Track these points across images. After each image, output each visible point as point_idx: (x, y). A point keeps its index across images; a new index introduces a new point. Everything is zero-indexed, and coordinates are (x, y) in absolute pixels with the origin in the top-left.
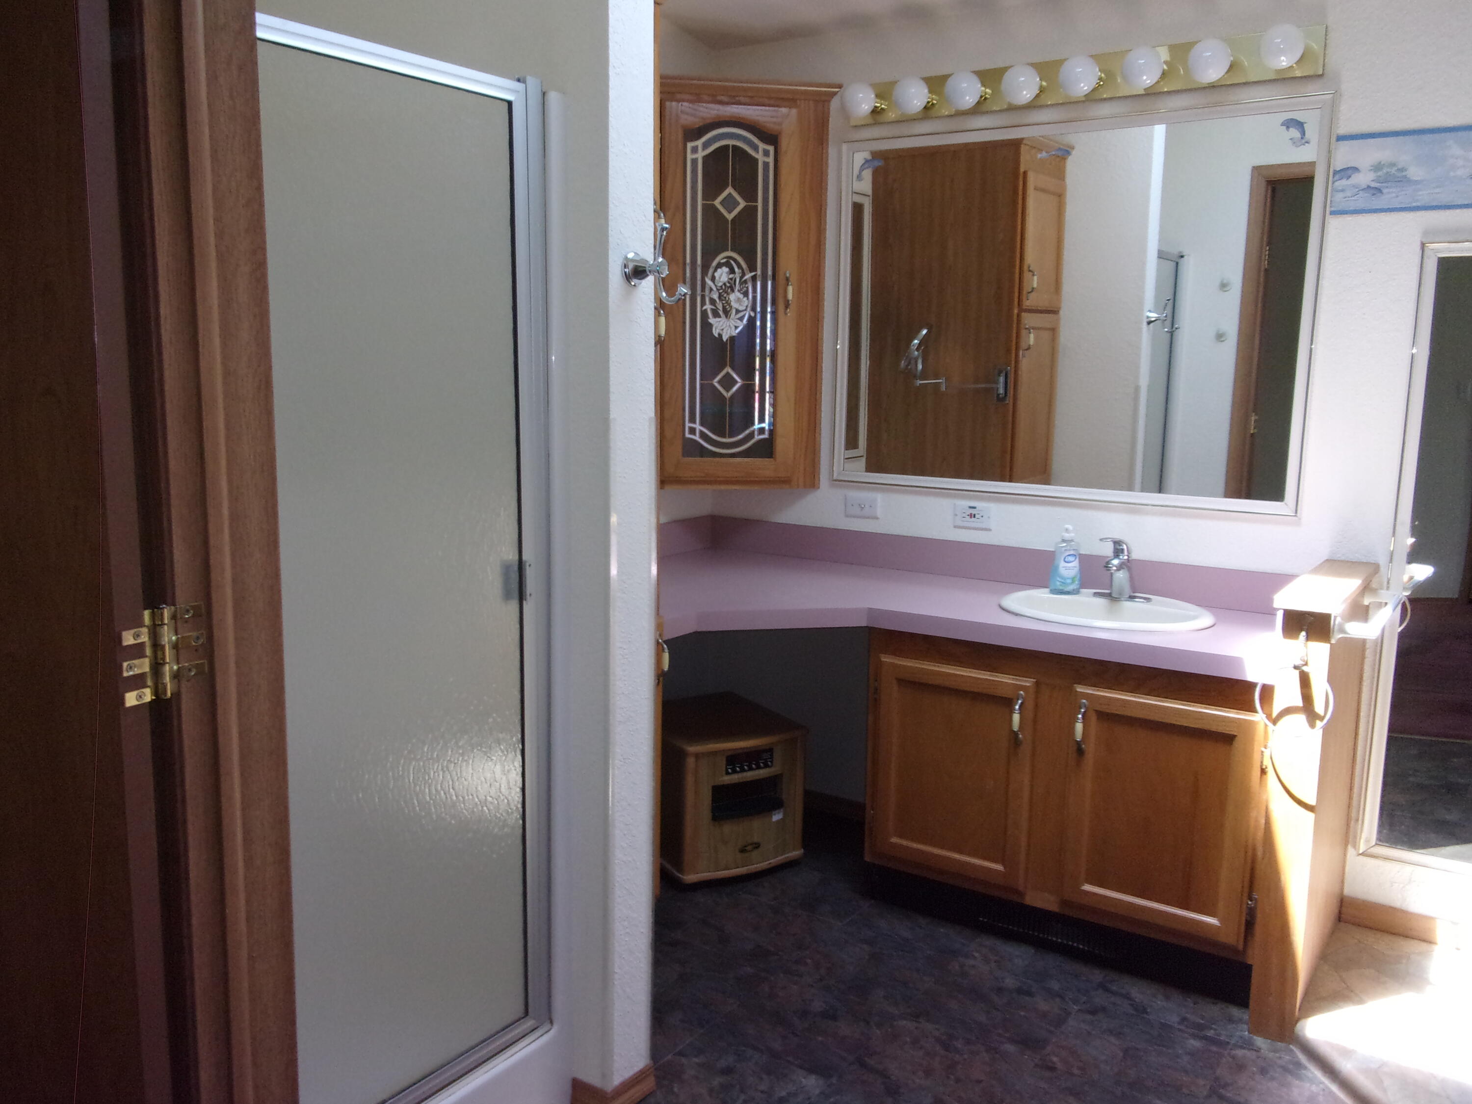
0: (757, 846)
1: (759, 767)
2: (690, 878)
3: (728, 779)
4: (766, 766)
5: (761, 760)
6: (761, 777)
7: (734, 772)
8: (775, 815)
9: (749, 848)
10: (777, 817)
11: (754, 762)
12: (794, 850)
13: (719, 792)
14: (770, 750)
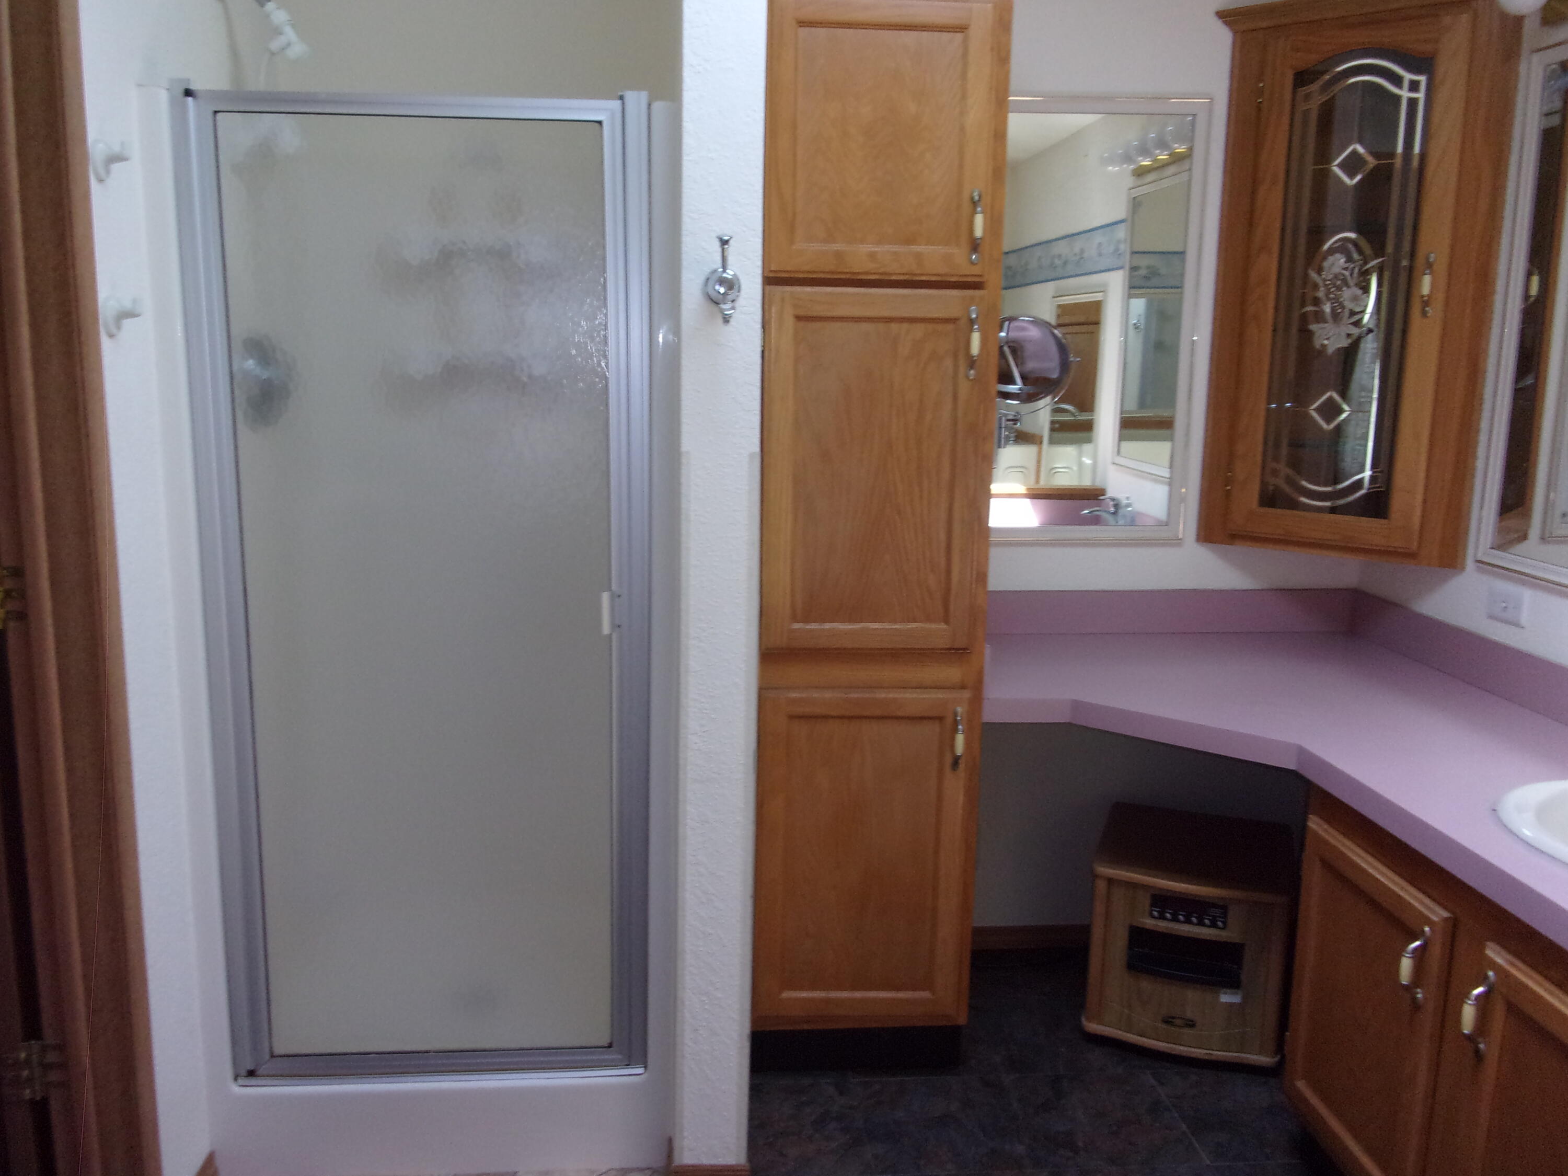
0: (1191, 1024)
1: (1201, 923)
2: (1093, 1027)
3: (1149, 923)
4: (1213, 925)
5: (1207, 915)
6: (1202, 937)
7: (1162, 917)
8: (1226, 993)
9: (1178, 1022)
10: (1227, 998)
11: (1195, 915)
12: (1260, 1053)
13: (1137, 935)
14: (1224, 909)
